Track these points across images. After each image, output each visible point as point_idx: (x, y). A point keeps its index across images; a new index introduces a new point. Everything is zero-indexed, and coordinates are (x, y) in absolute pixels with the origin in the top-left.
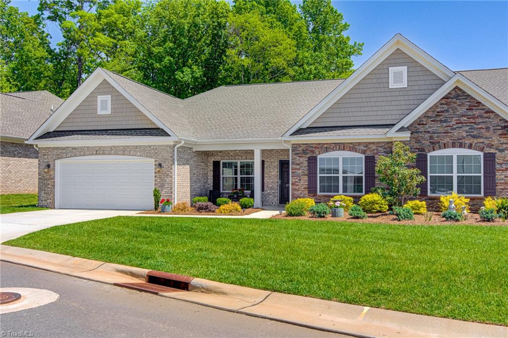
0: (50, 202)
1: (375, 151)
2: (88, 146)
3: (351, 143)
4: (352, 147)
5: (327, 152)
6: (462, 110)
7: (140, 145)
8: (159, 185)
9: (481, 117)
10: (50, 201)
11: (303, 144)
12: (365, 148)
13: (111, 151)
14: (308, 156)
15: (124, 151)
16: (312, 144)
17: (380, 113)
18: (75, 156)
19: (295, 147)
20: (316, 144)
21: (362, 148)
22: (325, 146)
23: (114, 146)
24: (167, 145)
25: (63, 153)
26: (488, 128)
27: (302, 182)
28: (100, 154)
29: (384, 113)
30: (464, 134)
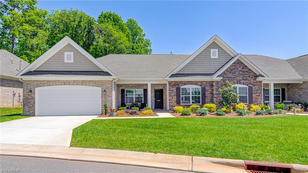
0: (32, 113)
1: (205, 85)
2: (58, 80)
3: (195, 82)
4: (196, 83)
5: (185, 85)
6: (240, 69)
7: (92, 80)
8: (104, 101)
9: (247, 72)
10: (32, 111)
11: (174, 82)
12: (201, 84)
13: (74, 83)
14: (176, 87)
15: (83, 83)
16: (178, 81)
17: (207, 69)
18: (50, 85)
19: (170, 83)
20: (180, 81)
21: (200, 83)
22: (184, 82)
23: (76, 80)
24: (109, 80)
25: (40, 84)
26: (249, 76)
27: (174, 99)
28: (66, 85)
29: (209, 69)
30: (241, 79)
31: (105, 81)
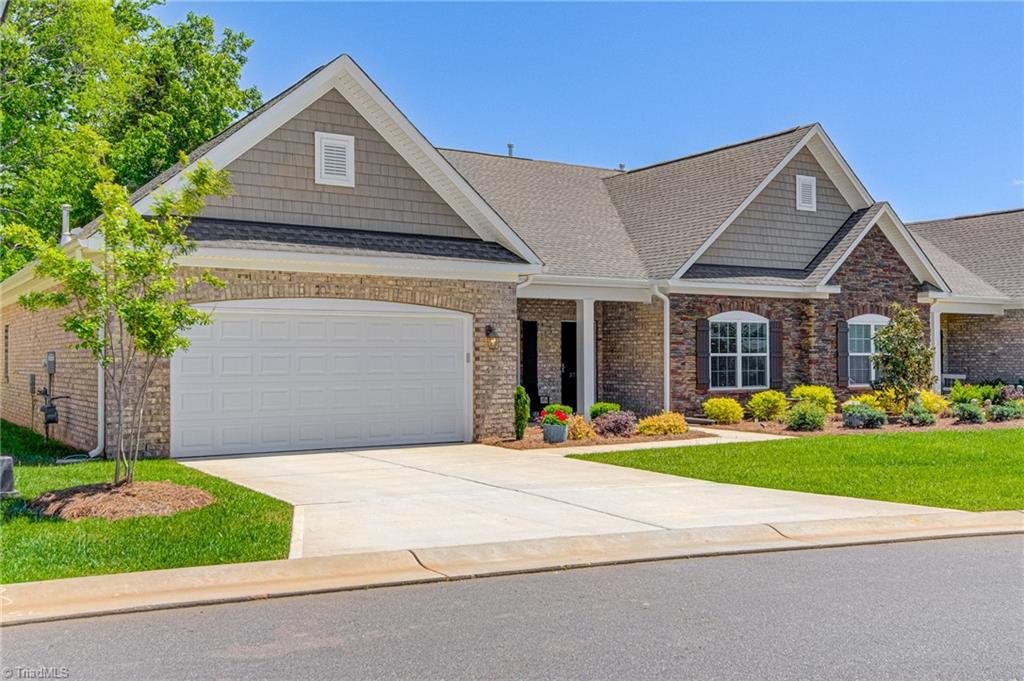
0: (159, 441)
1: (781, 314)
2: (291, 270)
3: (753, 298)
4: (752, 304)
5: (721, 312)
6: (878, 257)
7: (440, 277)
8: (486, 378)
9: (894, 269)
10: (161, 435)
11: (688, 295)
12: (769, 309)
13: (363, 288)
14: (696, 317)
15: (401, 291)
16: (700, 296)
17: (785, 249)
18: (249, 296)
19: (676, 299)
20: (706, 296)
21: (766, 307)
22: (719, 300)
23: (368, 277)
25: (213, 287)
26: (900, 287)
27: (687, 366)
28: (328, 295)
29: (790, 250)
30: (881, 294)
31: (488, 283)
